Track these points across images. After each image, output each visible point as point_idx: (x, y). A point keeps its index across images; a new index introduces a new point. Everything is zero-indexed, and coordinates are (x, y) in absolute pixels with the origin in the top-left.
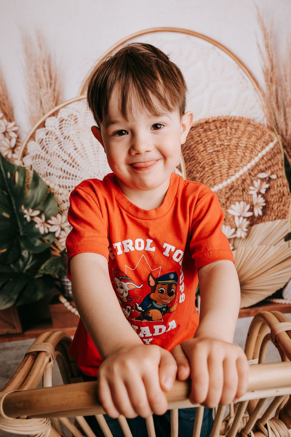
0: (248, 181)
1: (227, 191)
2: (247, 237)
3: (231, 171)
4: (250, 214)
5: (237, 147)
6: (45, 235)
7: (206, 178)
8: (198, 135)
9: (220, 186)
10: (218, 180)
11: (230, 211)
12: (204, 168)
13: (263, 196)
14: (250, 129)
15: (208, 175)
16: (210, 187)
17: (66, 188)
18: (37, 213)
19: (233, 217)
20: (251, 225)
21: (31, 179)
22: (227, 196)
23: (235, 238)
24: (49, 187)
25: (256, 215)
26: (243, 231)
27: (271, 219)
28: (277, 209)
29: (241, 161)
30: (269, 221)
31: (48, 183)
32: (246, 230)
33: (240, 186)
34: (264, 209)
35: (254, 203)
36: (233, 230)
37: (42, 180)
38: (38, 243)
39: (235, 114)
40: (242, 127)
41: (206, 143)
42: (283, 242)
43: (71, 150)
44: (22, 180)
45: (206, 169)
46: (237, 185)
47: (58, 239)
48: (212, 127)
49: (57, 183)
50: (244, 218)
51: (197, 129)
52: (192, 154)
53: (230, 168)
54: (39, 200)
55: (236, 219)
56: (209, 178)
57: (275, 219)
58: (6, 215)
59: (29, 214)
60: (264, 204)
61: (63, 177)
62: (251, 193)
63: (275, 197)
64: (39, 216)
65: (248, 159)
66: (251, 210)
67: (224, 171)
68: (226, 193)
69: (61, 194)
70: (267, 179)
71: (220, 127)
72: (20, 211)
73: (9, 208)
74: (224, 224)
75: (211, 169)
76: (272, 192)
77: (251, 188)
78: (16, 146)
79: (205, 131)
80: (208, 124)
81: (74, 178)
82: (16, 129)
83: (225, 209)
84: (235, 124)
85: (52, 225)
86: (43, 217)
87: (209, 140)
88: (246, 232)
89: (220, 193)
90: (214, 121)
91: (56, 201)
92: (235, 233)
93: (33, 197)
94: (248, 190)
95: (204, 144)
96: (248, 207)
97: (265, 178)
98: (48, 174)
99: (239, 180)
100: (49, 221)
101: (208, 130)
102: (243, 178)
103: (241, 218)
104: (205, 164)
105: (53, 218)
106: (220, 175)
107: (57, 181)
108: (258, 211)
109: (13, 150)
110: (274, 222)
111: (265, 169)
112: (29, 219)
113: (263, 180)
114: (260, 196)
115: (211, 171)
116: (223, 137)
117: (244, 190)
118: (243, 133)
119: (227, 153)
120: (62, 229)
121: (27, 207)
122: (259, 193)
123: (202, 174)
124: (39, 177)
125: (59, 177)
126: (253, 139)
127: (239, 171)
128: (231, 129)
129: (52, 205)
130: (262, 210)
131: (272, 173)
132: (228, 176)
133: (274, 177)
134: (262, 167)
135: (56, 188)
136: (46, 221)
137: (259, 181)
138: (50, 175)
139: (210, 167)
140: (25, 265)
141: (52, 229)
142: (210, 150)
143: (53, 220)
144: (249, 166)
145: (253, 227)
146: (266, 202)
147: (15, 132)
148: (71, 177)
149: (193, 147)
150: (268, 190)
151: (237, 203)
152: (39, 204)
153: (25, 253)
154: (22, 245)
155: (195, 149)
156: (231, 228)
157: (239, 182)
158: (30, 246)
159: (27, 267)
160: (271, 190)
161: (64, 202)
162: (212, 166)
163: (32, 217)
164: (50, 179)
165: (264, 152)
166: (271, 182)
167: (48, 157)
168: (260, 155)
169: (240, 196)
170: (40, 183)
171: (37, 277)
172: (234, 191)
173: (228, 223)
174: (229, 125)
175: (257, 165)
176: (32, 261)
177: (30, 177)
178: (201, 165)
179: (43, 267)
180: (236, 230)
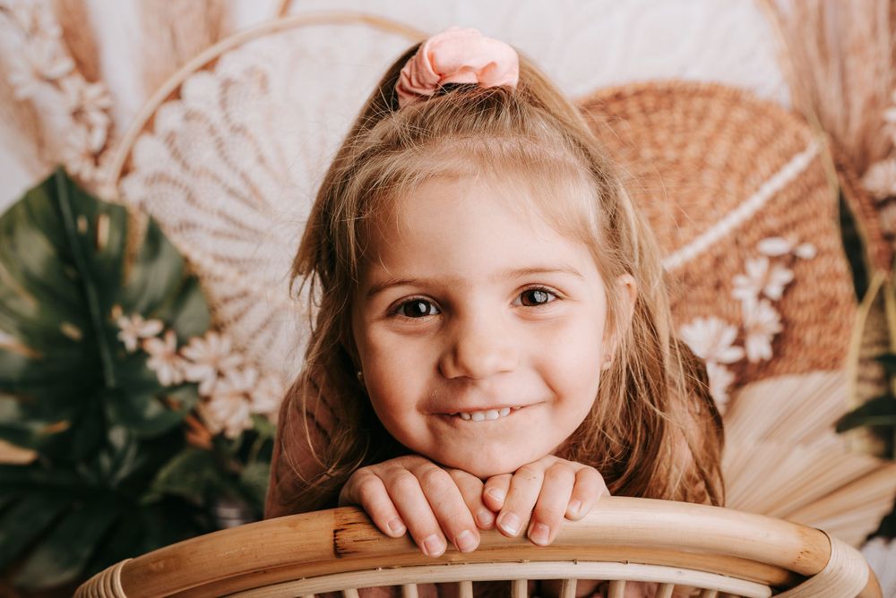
0: (732, 262)
3: (683, 233)
4: (734, 355)
5: (701, 164)
6: (174, 387)
13: (776, 305)
14: (740, 115)
18: (154, 327)
20: (737, 385)
21: (141, 238)
24: (187, 259)
25: (753, 357)
29: (713, 205)
31: (184, 248)
32: (725, 398)
33: (709, 274)
34: (778, 342)
35: (749, 324)
37: (169, 242)
38: (153, 409)
39: (698, 72)
40: (717, 109)
42: (831, 438)
43: (247, 162)
44: (117, 238)
46: (699, 271)
47: (207, 399)
48: (632, 107)
49: (210, 249)
53: (680, 221)
54: (159, 294)
57: (809, 370)
58: (71, 331)
59: (132, 329)
60: (778, 329)
61: (224, 235)
62: (739, 293)
63: (810, 308)
64: (161, 336)
65: (731, 199)
66: (740, 342)
70: (789, 258)
71: (656, 109)
72: (109, 321)
73: (80, 313)
76: (801, 294)
77: (739, 280)
78: (105, 148)
80: (620, 100)
82: (105, 102)
84: (698, 103)
85: (191, 361)
86: (171, 340)
87: (624, 144)
90: (639, 93)
91: (207, 296)
93: (144, 285)
94: (731, 287)
96: (731, 334)
97: (781, 255)
98: (186, 226)
99: (705, 258)
100: (187, 352)
101: (621, 117)
102: (719, 250)
105: (196, 342)
107: (211, 244)
108: (759, 348)
109: (96, 157)
110: (807, 377)
111: (782, 228)
112: (131, 344)
113: (774, 260)
114: (765, 304)
116: (662, 136)
117: (718, 286)
118: (721, 126)
119: (671, 182)
120: (220, 374)
121: (128, 310)
122: (762, 296)
124: (162, 234)
125: (213, 232)
126: (749, 144)
127: (704, 231)
128: (686, 114)
129: (193, 309)
130: (771, 344)
131: (803, 241)
132: (675, 246)
133: (807, 251)
134: (772, 223)
135: (208, 263)
136: (178, 352)
137: (763, 262)
140: (117, 466)
141: (193, 374)
143: (196, 350)
144: (736, 218)
145: (745, 391)
146: (784, 321)
147: (105, 111)
148: (244, 234)
150: (788, 288)
151: (699, 322)
152: (161, 304)
153: (118, 436)
154: (111, 413)
157: (707, 263)
158: (132, 417)
159: (124, 472)
160: (800, 288)
163: (141, 340)
165: (778, 182)
166: (801, 268)
167: (187, 179)
168: (768, 189)
169: (707, 302)
170: (164, 248)
171: (148, 499)
172: (692, 287)
174: (681, 104)
175: (759, 216)
176: (135, 458)
177: (137, 233)
179: (163, 474)
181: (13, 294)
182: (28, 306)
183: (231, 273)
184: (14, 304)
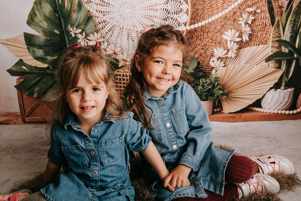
0: (238, 14)
1: (222, 20)
2: (236, 57)
3: (225, 5)
4: (239, 39)
7: (206, 10)
9: (217, 16)
10: (215, 11)
11: (224, 36)
12: (205, 2)
13: (250, 26)
15: (208, 8)
16: (209, 16)
17: (102, 13)
18: (79, 31)
19: (226, 41)
20: (240, 48)
21: (76, 5)
22: (222, 24)
23: (227, 57)
24: (89, 11)
25: (244, 40)
26: (233, 52)
27: (256, 44)
28: (261, 36)
30: (254, 45)
31: (88, 8)
32: (236, 52)
33: (232, 17)
34: (250, 36)
35: (243, 30)
36: (226, 51)
37: (84, 6)
42: (264, 63)
44: (70, 5)
45: (207, 3)
46: (230, 16)
49: (95, 9)
50: (235, 42)
53: (224, 3)
54: (81, 21)
55: (229, 42)
56: (208, 10)
57: (259, 44)
58: (56, 31)
59: (73, 31)
60: (250, 32)
61: (100, 4)
62: (240, 22)
63: (259, 27)
64: (81, 33)
66: (240, 36)
67: (220, 5)
68: (221, 22)
69: (98, 17)
70: (253, 13)
72: (67, 29)
73: (59, 27)
74: (219, 46)
75: (210, 3)
76: (257, 23)
77: (240, 19)
81: (108, 5)
83: (220, 34)
85: (90, 40)
86: (84, 34)
88: (236, 53)
89: (217, 22)
91: (94, 22)
92: (227, 54)
93: (77, 19)
94: (238, 21)
96: (238, 34)
97: (252, 12)
99: (231, 12)
100: (88, 38)
102: (234, 10)
103: (233, 42)
105: (91, 35)
106: (216, 8)
108: (245, 38)
110: (258, 46)
111: (251, 5)
112: (73, 35)
113: (250, 13)
114: (247, 25)
115: (210, 4)
117: (235, 20)
121: (72, 26)
122: (246, 23)
123: (203, 7)
124: (82, 3)
125: (96, 4)
127: (231, 5)
129: (91, 25)
130: (249, 37)
131: (257, 8)
132: (223, 9)
133: (259, 11)
134: (249, 3)
135: (95, 12)
136: (86, 37)
137: (247, 13)
138: (90, 3)
139: (209, 1)
141: (90, 43)
143: (91, 37)
144: (239, 2)
145: (242, 50)
146: (252, 31)
148: (106, 4)
150: (253, 21)
151: (229, 30)
152: (81, 24)
156: (224, 50)
157: (231, 14)
160: (256, 21)
161: (99, 23)
162: (211, 1)
163: (75, 34)
164: (90, 5)
166: (256, 15)
169: (232, 25)
170: (83, 8)
172: (227, 21)
173: (222, 46)
175: (245, 1)
177: (76, 4)
180: (228, 51)
181: (41, 21)
182: (45, 24)
183: (101, 15)
184: (41, 24)
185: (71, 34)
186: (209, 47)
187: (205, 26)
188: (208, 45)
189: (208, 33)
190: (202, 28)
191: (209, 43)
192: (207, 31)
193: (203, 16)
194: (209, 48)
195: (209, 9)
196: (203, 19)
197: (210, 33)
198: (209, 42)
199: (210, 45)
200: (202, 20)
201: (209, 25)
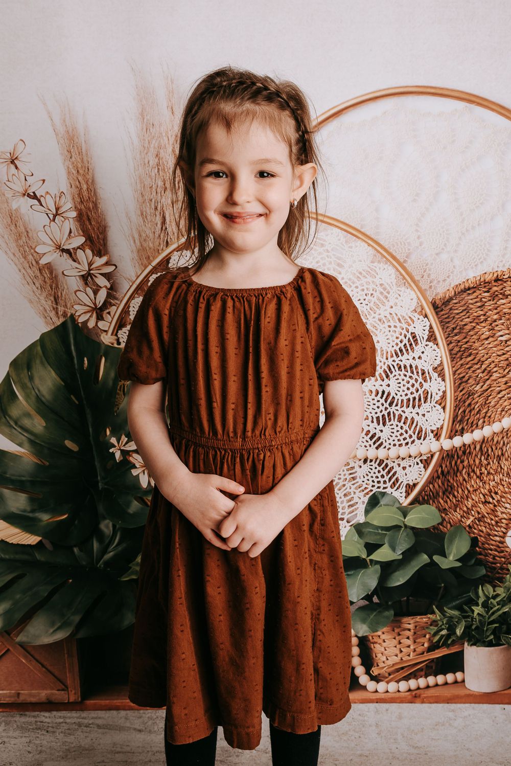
7: (494, 394)
8: (479, 304)
12: (490, 374)
15: (499, 389)
16: (503, 413)
38: (135, 506)
41: (495, 321)
44: (113, 374)
45: (495, 375)
51: (478, 292)
52: (466, 343)
56: (500, 396)
58: (70, 445)
59: (119, 445)
72: (101, 439)
73: (79, 434)
78: (106, 304)
79: (494, 297)
80: (500, 282)
82: (110, 269)
95: (491, 324)
101: (501, 296)
104: (492, 365)
109: (99, 312)
112: (118, 457)
115: (504, 379)
121: (117, 431)
123: (485, 387)
139: (501, 371)
140: (104, 551)
142: (502, 336)
147: (107, 276)
149: (468, 327)
153: (106, 526)
154: (101, 509)
155: (471, 333)
158: (118, 513)
159: (108, 556)
162: (507, 371)
163: (125, 453)
171: (126, 578)
176: (118, 544)
178: (484, 367)
181: (28, 415)
182: (38, 424)
184: (26, 422)
185: (113, 454)
186: (504, 497)
187: (493, 439)
188: (499, 492)
189: (499, 458)
190: (484, 445)
191: (503, 486)
192: (497, 454)
193: (486, 413)
194: (503, 500)
195: (503, 393)
196: (486, 419)
197: (506, 460)
198: (504, 483)
199: (506, 493)
200: (484, 422)
201: (503, 437)
